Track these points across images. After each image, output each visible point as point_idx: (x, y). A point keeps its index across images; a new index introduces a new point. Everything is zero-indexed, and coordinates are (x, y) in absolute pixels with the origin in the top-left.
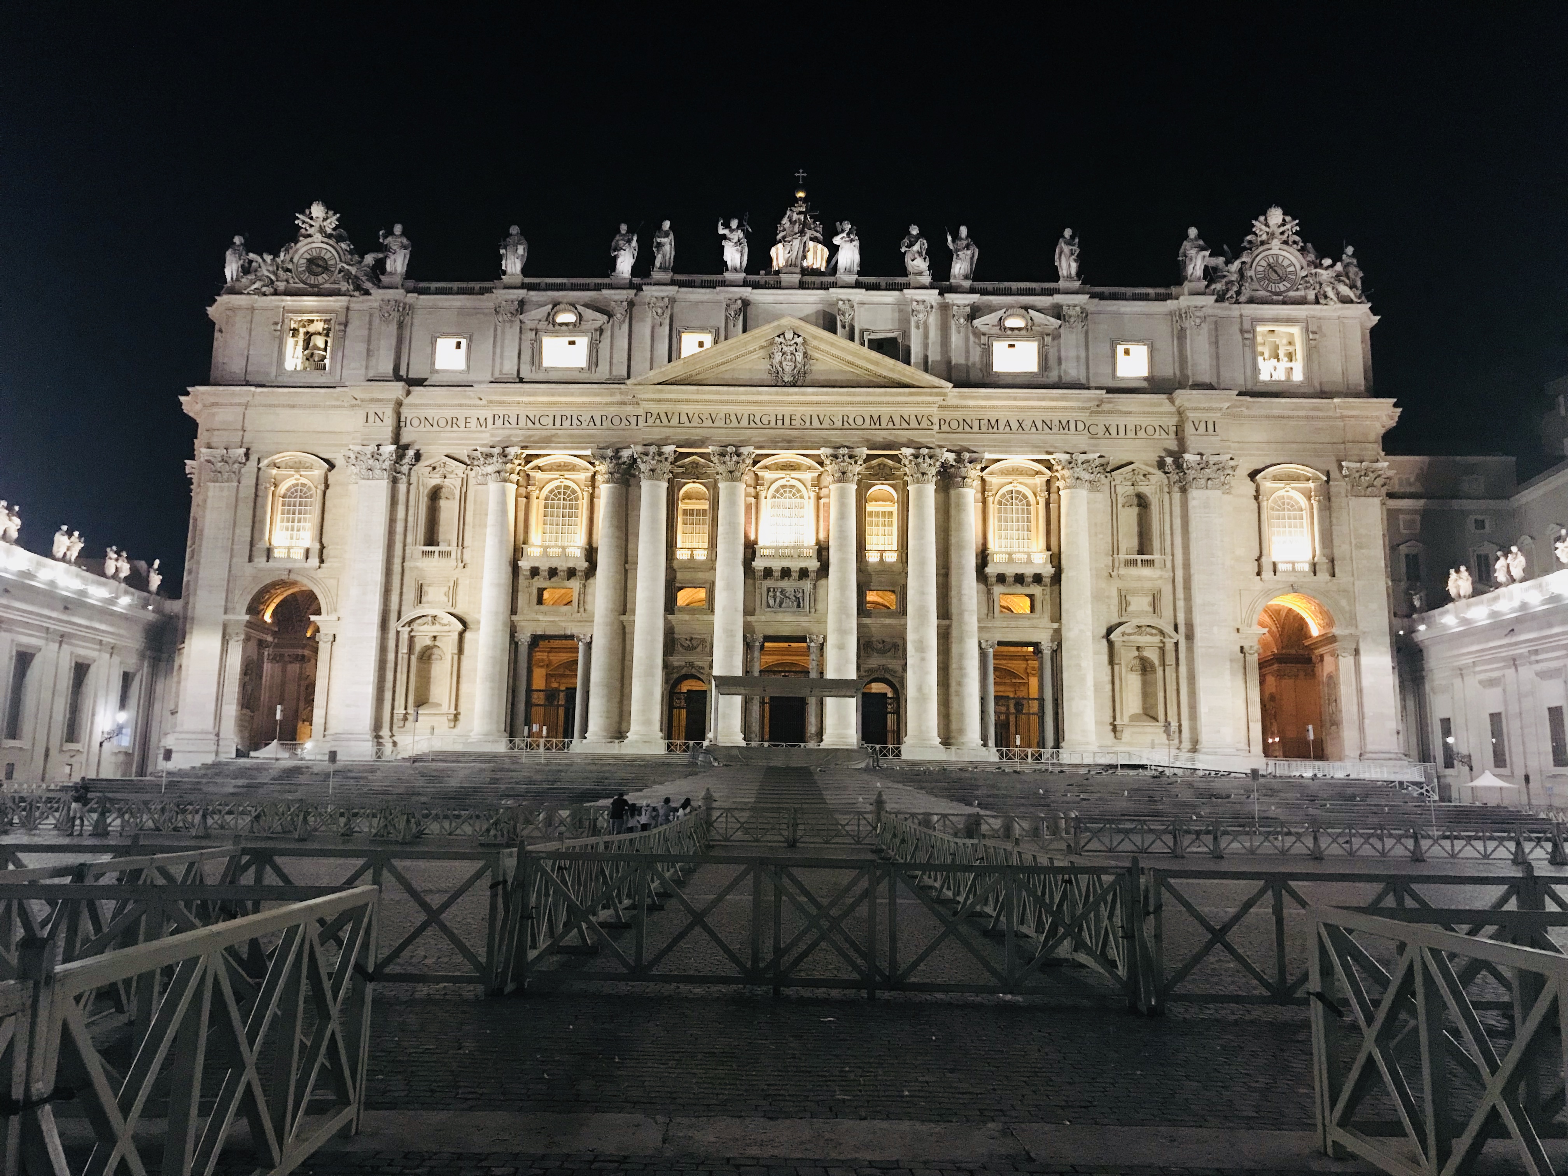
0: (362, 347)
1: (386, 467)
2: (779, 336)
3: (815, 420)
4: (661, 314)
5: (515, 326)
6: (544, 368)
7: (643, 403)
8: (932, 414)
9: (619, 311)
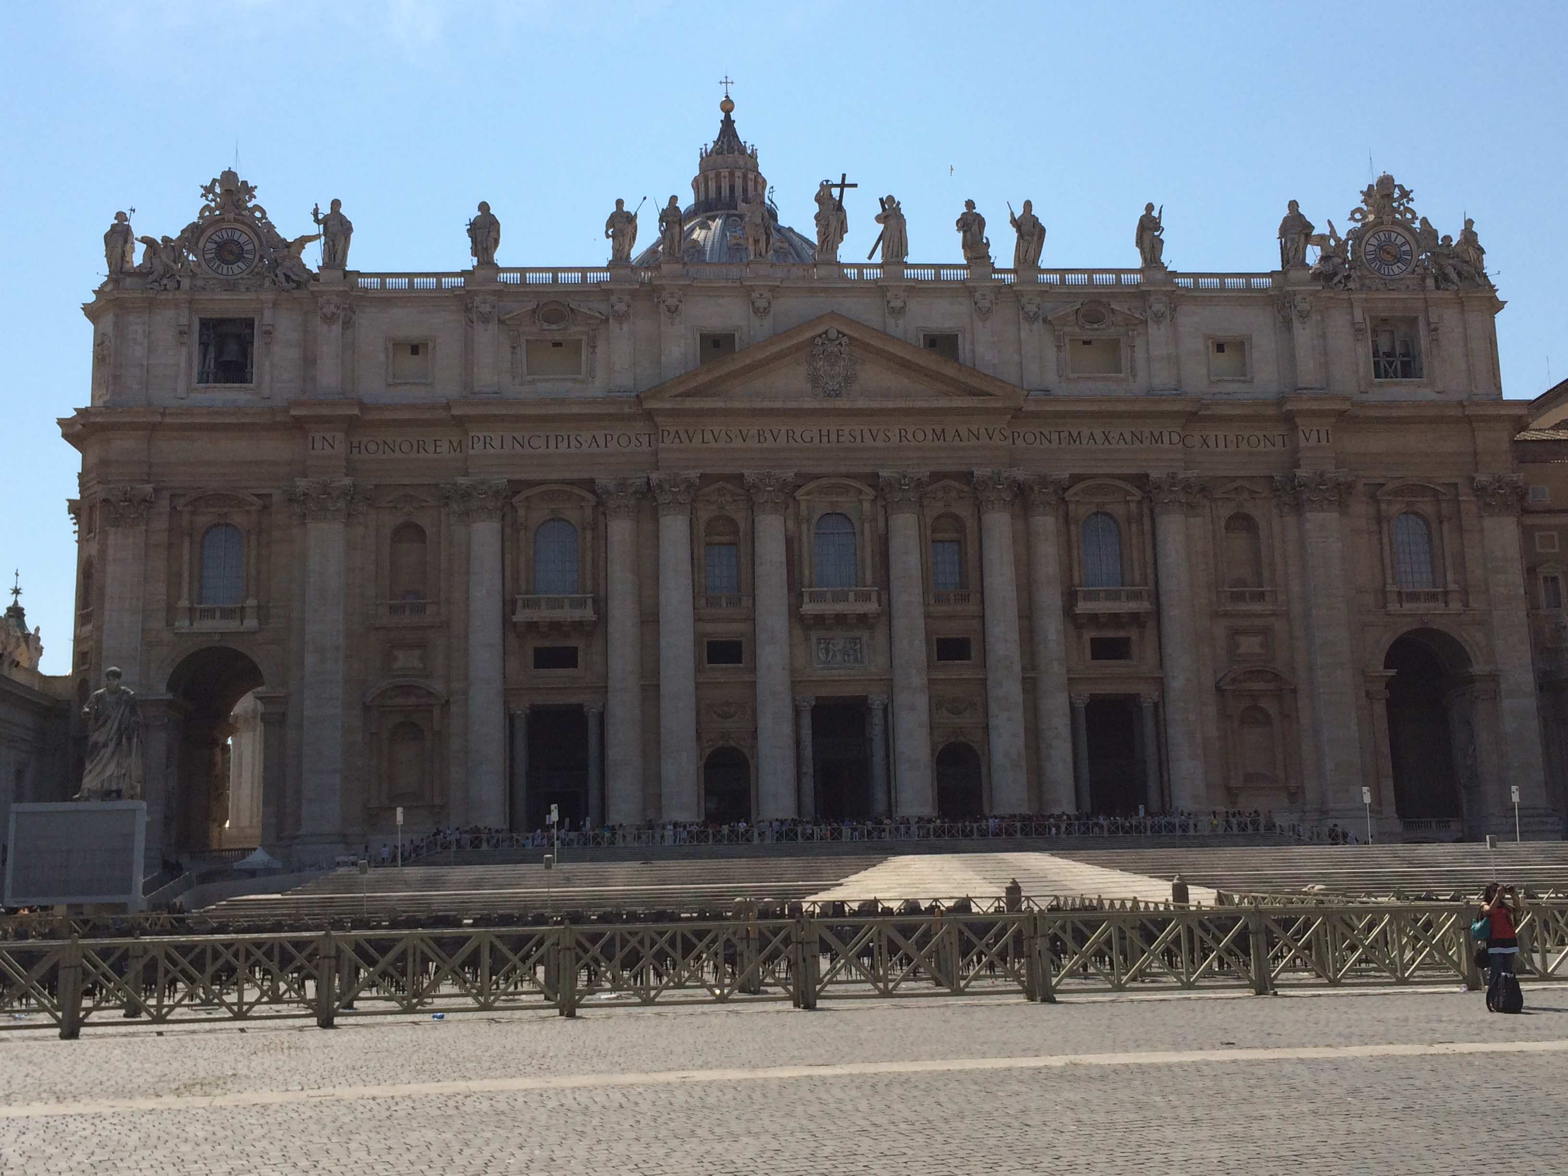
0: (295, 353)
1: (341, 504)
2: (820, 336)
3: (867, 435)
4: (673, 311)
5: (493, 327)
6: (529, 378)
7: (658, 420)
8: (1005, 426)
9: (621, 307)
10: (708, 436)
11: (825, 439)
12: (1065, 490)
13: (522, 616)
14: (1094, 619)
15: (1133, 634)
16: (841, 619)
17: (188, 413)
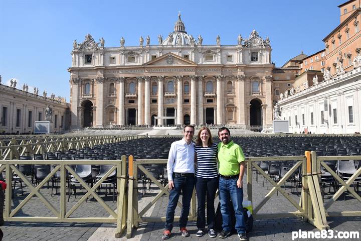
1: (103, 81)
3: (175, 70)
4: (148, 52)
5: (123, 55)
6: (128, 63)
7: (145, 68)
8: (195, 69)
9: (141, 52)
10: (152, 71)
11: (169, 71)
12: (204, 78)
13: (127, 96)
14: (207, 97)
15: (213, 99)
16: (170, 97)
17: (83, 68)
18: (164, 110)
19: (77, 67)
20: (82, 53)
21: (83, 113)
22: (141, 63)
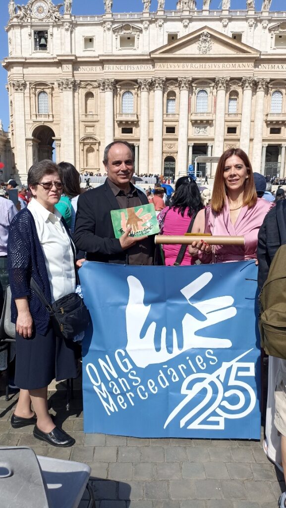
0: (59, 41)
1: (71, 86)
2: (202, 34)
3: (213, 66)
4: (160, 26)
5: (111, 32)
6: (121, 48)
7: (155, 61)
8: (253, 63)
9: (146, 26)
10: (169, 66)
11: (201, 67)
12: (268, 83)
13: (119, 118)
14: (271, 122)
15: (282, 127)
16: (202, 121)
17: (32, 58)
18: (189, 147)
19: (20, 56)
20: (26, 26)
21: (37, 151)
22: (147, 50)
